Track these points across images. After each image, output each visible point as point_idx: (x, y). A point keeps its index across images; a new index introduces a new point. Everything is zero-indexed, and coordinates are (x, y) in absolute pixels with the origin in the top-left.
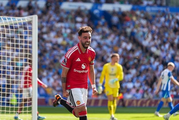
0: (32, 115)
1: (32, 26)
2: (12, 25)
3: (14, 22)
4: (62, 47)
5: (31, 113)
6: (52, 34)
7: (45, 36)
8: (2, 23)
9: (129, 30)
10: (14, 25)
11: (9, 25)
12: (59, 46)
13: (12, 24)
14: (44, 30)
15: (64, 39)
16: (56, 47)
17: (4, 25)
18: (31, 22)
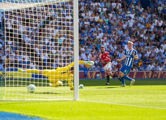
1: (73, 6)
2: (55, 5)
3: (56, 2)
4: (99, 25)
6: (90, 13)
7: (83, 15)
8: (45, 3)
9: (160, 9)
10: (56, 5)
11: (52, 5)
12: (96, 23)
14: (82, 9)
15: (100, 18)
16: (93, 24)
17: (48, 4)
18: (72, 1)
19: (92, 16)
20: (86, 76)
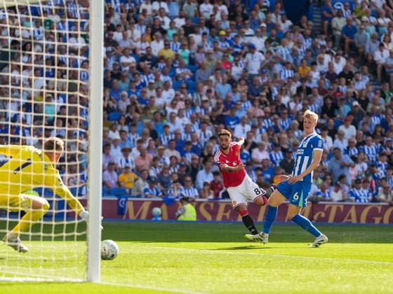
0: (87, 245)
1: (89, 9)
2: (37, 6)
4: (162, 65)
5: (83, 238)
6: (138, 32)
7: (118, 36)
9: (339, 23)
10: (41, 6)
11: (29, 6)
12: (155, 61)
13: (38, 4)
14: (116, 19)
15: (167, 46)
16: (146, 64)
17: (17, 4)
19: (142, 40)
20: (121, 212)
